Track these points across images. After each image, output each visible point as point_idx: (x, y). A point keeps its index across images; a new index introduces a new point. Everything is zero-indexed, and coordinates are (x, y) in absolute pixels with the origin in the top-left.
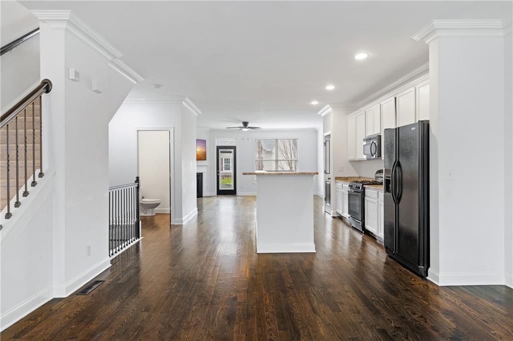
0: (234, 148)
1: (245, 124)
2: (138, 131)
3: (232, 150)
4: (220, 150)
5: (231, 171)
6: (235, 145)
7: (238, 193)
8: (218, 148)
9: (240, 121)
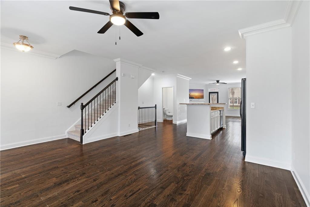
0: (217, 93)
1: (218, 81)
2: (163, 88)
3: (217, 94)
4: (210, 94)
6: (218, 91)
8: (210, 93)
9: (215, 80)
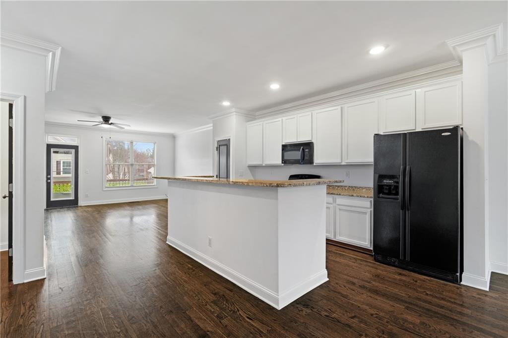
0: (76, 148)
1: (106, 119)
3: (73, 151)
4: (52, 150)
5: (71, 176)
6: (77, 145)
7: (81, 203)
8: (49, 147)
